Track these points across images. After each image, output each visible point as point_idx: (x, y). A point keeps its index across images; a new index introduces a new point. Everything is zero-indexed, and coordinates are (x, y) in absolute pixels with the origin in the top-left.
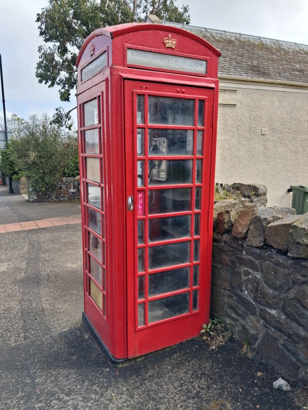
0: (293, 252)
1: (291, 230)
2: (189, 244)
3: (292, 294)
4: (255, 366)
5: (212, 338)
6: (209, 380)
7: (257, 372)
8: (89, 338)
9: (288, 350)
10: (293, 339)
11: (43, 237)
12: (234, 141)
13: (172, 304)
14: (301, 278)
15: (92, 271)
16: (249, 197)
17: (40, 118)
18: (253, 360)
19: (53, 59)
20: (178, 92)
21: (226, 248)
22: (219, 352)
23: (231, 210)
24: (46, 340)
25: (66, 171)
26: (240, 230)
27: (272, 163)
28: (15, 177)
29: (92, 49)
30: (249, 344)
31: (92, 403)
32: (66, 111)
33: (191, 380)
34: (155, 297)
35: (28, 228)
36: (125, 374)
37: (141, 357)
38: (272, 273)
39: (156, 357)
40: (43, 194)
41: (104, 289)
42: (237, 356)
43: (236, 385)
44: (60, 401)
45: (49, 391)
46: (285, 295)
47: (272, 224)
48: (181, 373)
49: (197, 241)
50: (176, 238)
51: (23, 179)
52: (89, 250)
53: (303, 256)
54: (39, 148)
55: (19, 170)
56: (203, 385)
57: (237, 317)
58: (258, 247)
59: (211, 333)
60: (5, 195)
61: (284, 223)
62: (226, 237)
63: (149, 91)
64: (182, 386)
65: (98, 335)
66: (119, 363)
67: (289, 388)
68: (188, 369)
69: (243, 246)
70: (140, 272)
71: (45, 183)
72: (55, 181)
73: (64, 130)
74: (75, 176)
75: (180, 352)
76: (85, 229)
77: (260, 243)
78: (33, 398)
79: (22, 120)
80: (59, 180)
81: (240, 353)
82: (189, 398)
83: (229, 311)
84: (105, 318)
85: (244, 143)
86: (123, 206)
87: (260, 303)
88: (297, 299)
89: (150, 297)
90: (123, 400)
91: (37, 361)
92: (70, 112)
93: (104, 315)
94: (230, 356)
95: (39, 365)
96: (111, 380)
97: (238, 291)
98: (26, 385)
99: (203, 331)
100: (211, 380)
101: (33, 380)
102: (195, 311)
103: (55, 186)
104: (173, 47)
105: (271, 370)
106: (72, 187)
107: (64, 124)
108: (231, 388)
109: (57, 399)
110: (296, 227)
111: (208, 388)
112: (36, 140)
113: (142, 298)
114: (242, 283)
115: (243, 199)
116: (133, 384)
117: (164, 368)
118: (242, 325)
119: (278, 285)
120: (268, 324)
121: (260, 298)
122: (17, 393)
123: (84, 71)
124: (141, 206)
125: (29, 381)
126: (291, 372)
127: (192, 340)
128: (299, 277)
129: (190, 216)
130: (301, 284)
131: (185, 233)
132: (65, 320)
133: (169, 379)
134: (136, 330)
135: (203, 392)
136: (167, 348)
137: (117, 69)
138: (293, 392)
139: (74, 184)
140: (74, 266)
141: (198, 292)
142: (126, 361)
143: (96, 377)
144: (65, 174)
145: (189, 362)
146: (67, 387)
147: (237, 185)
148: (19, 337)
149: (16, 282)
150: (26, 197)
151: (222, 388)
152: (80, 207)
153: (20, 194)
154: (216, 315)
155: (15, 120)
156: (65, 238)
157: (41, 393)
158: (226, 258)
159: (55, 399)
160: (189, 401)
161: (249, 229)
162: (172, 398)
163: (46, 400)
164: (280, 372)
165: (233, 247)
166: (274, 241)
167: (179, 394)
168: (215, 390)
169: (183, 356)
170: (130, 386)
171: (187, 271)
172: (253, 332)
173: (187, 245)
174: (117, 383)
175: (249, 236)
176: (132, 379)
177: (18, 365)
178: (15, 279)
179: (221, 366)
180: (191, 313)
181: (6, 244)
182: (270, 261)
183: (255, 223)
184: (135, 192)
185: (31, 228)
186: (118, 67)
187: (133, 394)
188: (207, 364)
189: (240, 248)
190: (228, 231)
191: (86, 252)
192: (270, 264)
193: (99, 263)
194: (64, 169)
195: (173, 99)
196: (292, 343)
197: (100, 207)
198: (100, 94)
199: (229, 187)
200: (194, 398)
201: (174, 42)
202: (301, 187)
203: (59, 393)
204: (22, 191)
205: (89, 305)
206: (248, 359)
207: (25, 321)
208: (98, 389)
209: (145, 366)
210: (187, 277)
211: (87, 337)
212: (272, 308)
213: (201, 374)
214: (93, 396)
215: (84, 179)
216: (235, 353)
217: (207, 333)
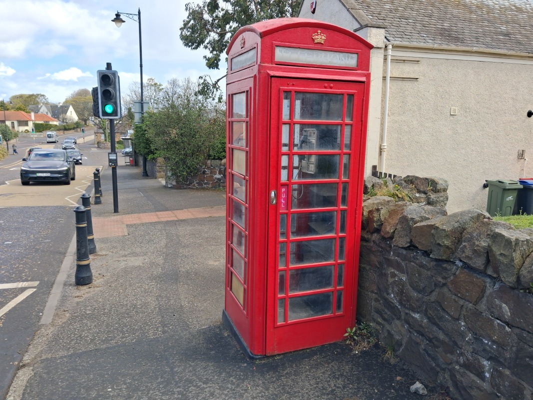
0: (435, 253)
1: (433, 231)
2: (334, 241)
3: (433, 297)
4: (397, 371)
5: (356, 343)
6: (346, 381)
7: (396, 377)
8: (228, 335)
9: (429, 355)
10: (433, 343)
11: (182, 230)
12: (415, 122)
13: (313, 303)
14: (442, 280)
15: (234, 264)
16: (425, 193)
17: (181, 82)
18: (395, 366)
19: (202, 18)
20: (325, 87)
21: (375, 248)
22: (361, 357)
23: (382, 208)
24: (185, 335)
25: (211, 153)
26: (388, 229)
27: (463, 151)
28: (150, 157)
29: (243, 42)
30: (394, 350)
31: (228, 392)
32: (214, 80)
33: (328, 379)
34: (296, 294)
35: (165, 219)
36: (263, 371)
37: (279, 355)
38: (417, 275)
39: (296, 357)
40: (183, 179)
41: (245, 283)
42: (380, 361)
43: (373, 386)
44: (197, 388)
45: (187, 379)
46: (428, 298)
47: (418, 224)
48: (319, 373)
49: (342, 238)
50: (320, 234)
51: (160, 160)
52: (232, 243)
53: (444, 258)
54: (181, 125)
55: (156, 149)
56: (339, 384)
57: (383, 322)
58: (403, 248)
59: (355, 337)
60: (138, 179)
61: (429, 224)
62: (375, 237)
63: (296, 88)
64: (318, 384)
65: (237, 332)
66: (256, 359)
67: (426, 392)
68: (326, 370)
69: (390, 247)
70: (281, 266)
71: (187, 166)
72: (198, 164)
73: (211, 103)
74: (221, 159)
75: (321, 354)
76: (229, 222)
77: (406, 244)
78: (171, 384)
79: (160, 85)
80: (202, 163)
81: (383, 359)
82: (324, 394)
83: (376, 316)
84: (245, 312)
85: (427, 125)
86: (266, 200)
87: (404, 306)
88: (437, 302)
89: (291, 294)
90: (258, 391)
91: (176, 353)
92: (218, 80)
93: (244, 309)
94: (371, 360)
95: (177, 356)
96: (247, 374)
97: (385, 294)
98: (165, 372)
99: (347, 334)
100: (348, 380)
101: (172, 369)
102: (339, 313)
103: (198, 170)
104: (322, 42)
105: (412, 375)
106: (218, 172)
107: (210, 95)
108: (367, 389)
109: (195, 386)
110: (437, 228)
111: (344, 387)
112: (178, 114)
113: (282, 294)
114: (388, 285)
115: (417, 195)
116: (269, 379)
117: (302, 367)
118: (388, 330)
119: (421, 288)
120: (412, 328)
121: (404, 301)
122: (157, 379)
123: (234, 60)
124: (284, 200)
125: (168, 369)
126: (431, 378)
127: (334, 344)
128: (440, 279)
129: (335, 212)
130: (442, 286)
131: (330, 231)
132: (204, 317)
133: (306, 377)
134: (276, 326)
135: (338, 390)
136: (307, 349)
137: (265, 66)
138: (430, 396)
139: (220, 169)
140: (217, 263)
141: (343, 293)
142: (264, 357)
143: (234, 370)
144: (211, 156)
145: (329, 363)
146: (205, 377)
147: (411, 179)
148: (158, 331)
149: (152, 278)
150: (163, 182)
151: (358, 388)
152: (225, 196)
153: (156, 178)
154: (363, 319)
155: (152, 85)
156: (207, 232)
157: (179, 380)
158: (374, 259)
159: (193, 386)
160: (323, 397)
161: (396, 229)
162: (307, 393)
163: (185, 386)
164: (420, 378)
165: (382, 248)
166: (419, 242)
167: (314, 390)
168: (350, 389)
169: (322, 358)
170: (266, 380)
171: (330, 270)
172: (397, 337)
173: (332, 242)
174: (253, 376)
175: (396, 236)
176: (269, 375)
177: (157, 355)
178: (152, 275)
179: (360, 369)
180: (335, 314)
181: (141, 237)
182: (415, 263)
183: (403, 222)
184: (278, 185)
185: (169, 219)
186: (266, 65)
187: (269, 388)
188: (347, 367)
189: (388, 249)
190: (378, 231)
191: (229, 245)
192: (415, 265)
193: (241, 257)
194: (209, 150)
195: (320, 94)
196: (432, 347)
197: (244, 200)
198: (248, 88)
199: (402, 180)
200: (328, 394)
201: (323, 37)
202: (500, 182)
203: (197, 381)
204: (158, 174)
205: (229, 300)
206: (390, 364)
207: (163, 317)
208: (234, 381)
209: (283, 364)
210: (331, 276)
211: (226, 335)
212: (415, 312)
213: (338, 375)
214: (229, 386)
215: (230, 170)
216: (378, 358)
217: (351, 337)
